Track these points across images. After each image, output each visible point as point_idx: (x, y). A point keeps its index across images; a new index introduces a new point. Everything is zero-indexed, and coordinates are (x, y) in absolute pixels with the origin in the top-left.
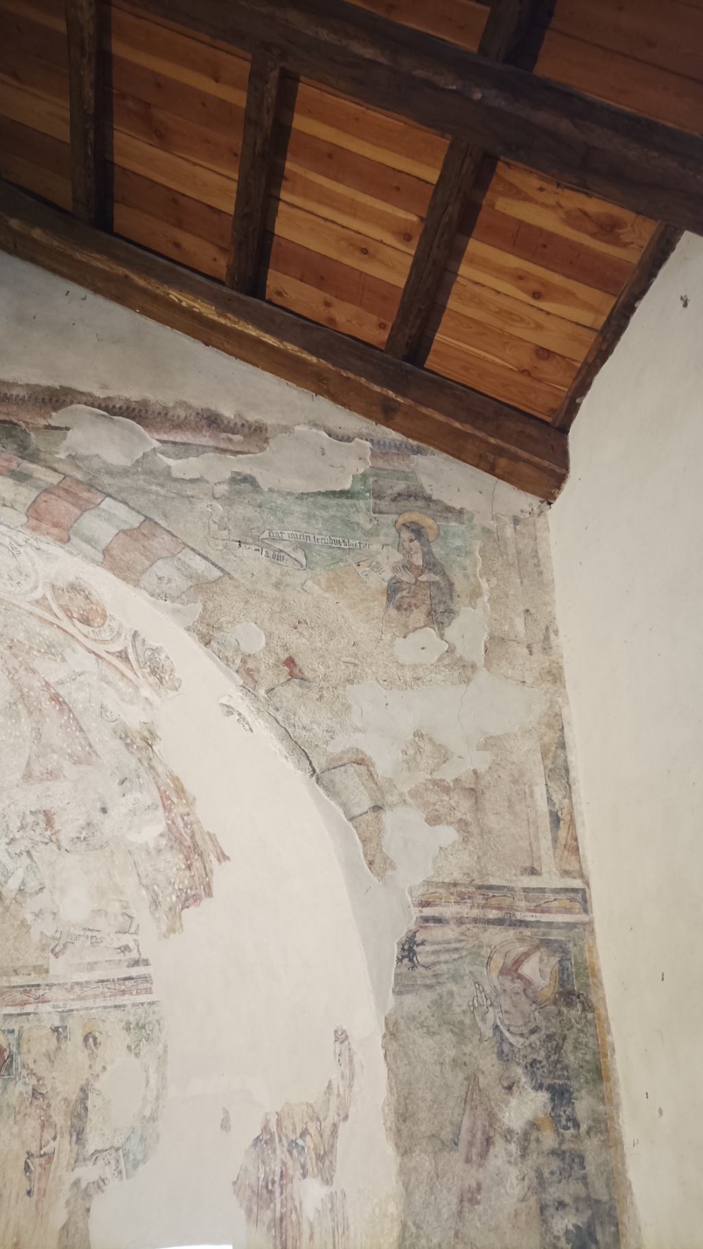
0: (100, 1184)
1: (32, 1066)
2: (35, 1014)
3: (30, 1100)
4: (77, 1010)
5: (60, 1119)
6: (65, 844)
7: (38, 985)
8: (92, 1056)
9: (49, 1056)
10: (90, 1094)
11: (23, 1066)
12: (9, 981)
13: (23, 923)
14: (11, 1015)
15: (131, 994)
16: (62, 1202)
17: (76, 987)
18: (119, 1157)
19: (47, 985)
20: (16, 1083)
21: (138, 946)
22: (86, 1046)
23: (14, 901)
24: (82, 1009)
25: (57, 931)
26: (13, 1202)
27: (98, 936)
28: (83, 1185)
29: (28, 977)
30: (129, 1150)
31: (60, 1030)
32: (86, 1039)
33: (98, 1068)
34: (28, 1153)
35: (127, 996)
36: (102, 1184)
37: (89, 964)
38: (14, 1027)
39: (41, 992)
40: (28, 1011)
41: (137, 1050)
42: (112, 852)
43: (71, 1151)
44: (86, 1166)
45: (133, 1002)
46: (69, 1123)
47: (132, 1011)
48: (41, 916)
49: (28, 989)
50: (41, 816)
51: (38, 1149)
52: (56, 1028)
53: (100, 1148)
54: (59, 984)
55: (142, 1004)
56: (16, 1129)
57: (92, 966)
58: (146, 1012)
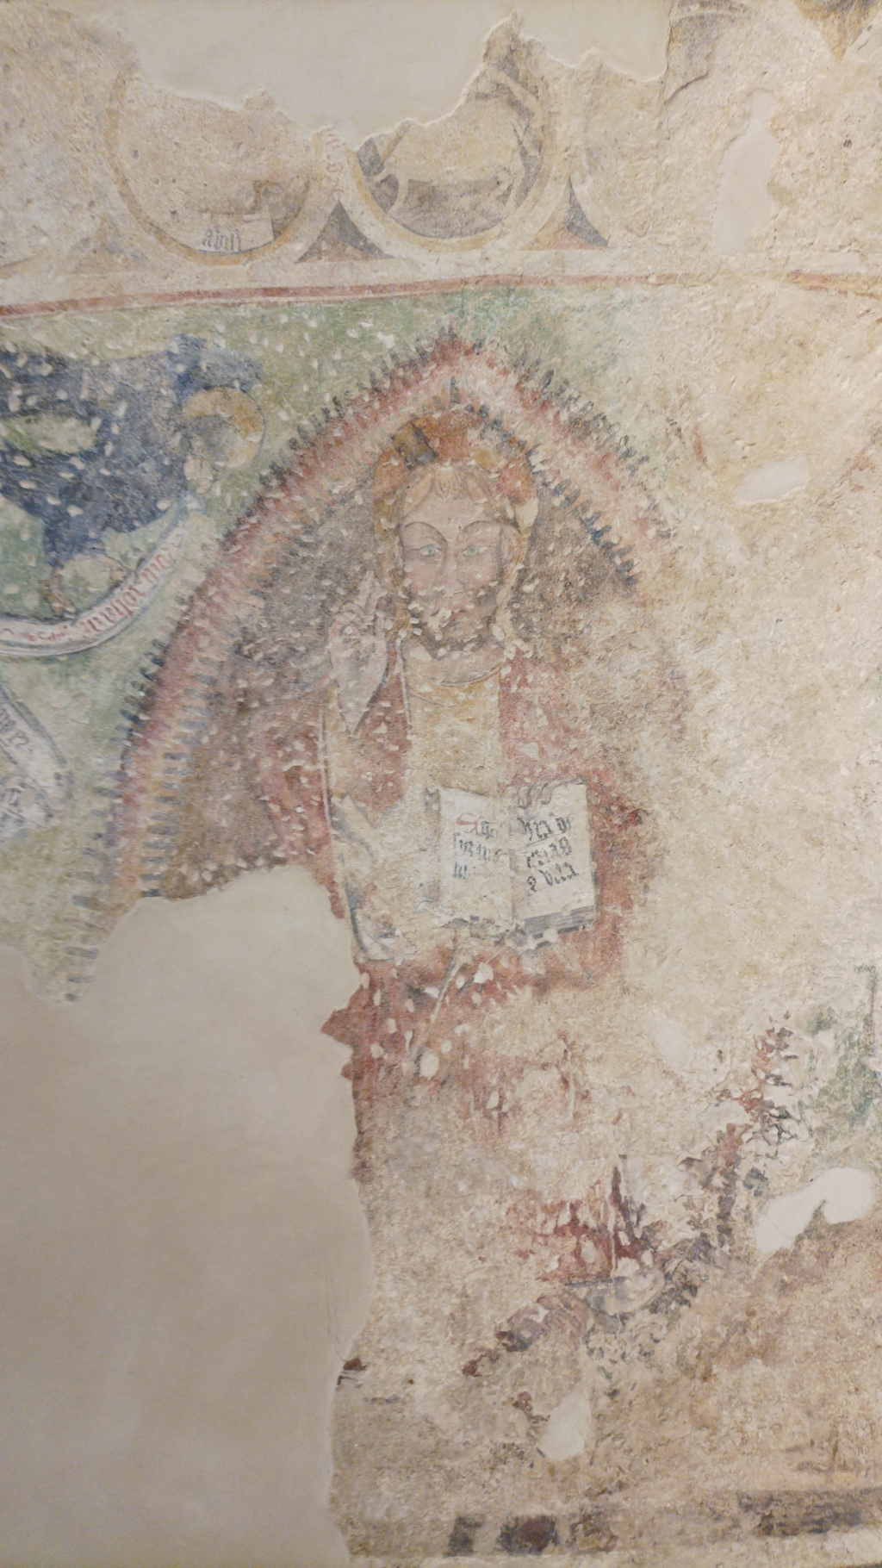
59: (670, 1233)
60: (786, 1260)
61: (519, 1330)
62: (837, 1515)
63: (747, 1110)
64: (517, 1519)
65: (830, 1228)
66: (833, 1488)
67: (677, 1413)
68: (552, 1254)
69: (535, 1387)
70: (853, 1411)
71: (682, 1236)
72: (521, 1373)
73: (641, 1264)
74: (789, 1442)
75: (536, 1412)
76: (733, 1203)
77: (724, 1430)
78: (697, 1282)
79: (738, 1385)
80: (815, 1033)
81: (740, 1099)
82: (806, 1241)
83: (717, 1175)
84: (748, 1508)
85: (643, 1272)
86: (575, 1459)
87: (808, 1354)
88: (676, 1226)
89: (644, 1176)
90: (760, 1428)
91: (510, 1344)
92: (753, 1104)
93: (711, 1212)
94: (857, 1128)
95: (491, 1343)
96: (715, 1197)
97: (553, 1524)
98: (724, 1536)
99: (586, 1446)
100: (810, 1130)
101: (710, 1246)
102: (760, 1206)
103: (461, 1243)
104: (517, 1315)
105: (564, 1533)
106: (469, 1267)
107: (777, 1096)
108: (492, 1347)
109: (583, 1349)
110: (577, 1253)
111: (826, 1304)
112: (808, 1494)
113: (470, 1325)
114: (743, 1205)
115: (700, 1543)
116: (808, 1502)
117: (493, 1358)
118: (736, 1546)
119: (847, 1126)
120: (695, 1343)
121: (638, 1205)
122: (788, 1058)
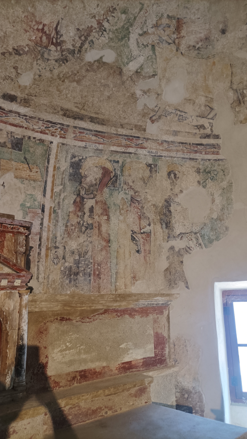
0: (188, 250)
1: (131, 184)
2: (135, 154)
3: (129, 203)
4: (165, 156)
5: (151, 215)
6: (183, 48)
7: (138, 137)
8: (173, 184)
9: (144, 179)
10: (172, 204)
11: (125, 183)
12: (117, 131)
13: (133, 95)
14: (117, 152)
15: (201, 153)
16: (164, 257)
17: (165, 143)
18: (198, 237)
19: (144, 138)
20: (119, 192)
21: (212, 126)
22: (169, 178)
23: (130, 79)
24: (168, 157)
25: (156, 106)
26: (127, 256)
27: (184, 116)
28: (177, 249)
29: (131, 131)
30: (204, 234)
31: (152, 166)
32: (169, 174)
33: (177, 190)
34: (132, 231)
35: (198, 154)
36: (188, 249)
37: (174, 131)
38: (119, 160)
39: (140, 142)
40: (130, 151)
41: (204, 184)
42: (214, 63)
43: (163, 232)
44: (176, 240)
45: (202, 158)
46: (159, 217)
47: (202, 163)
48: (148, 94)
49: (131, 138)
50: (174, 22)
51: (139, 230)
52: (149, 164)
53: (183, 232)
54: (153, 139)
55: (209, 160)
56: (121, 218)
57: (176, 133)
58: (212, 164)
59: (67, 45)
60: (90, 64)
61: (19, 50)
62: (79, 117)
63: (97, 24)
64: (7, 93)
65: (103, 62)
66: (81, 113)
67: (54, 86)
68: (34, 35)
69: (20, 66)
70: (90, 101)
71: (69, 47)
72: (17, 61)
73: (57, 49)
74: (75, 101)
75: (19, 72)
76: (84, 45)
77: (63, 94)
78: (68, 60)
79: (69, 86)
80: (122, 13)
81: (97, 20)
82: (96, 62)
83: (83, 37)
84: (62, 110)
85: (57, 51)
86: (26, 86)
87: (86, 86)
88: (69, 44)
89: (65, 27)
90: (71, 96)
91: (16, 52)
92: (100, 23)
93: (78, 45)
94: (119, 43)
95: (11, 50)
96: (81, 42)
97: (17, 98)
98: (55, 113)
99: (30, 84)
100: (109, 37)
101: (75, 53)
102: (90, 49)
103: (8, 18)
104: (20, 46)
105: (19, 100)
106: (9, 26)
107: (106, 24)
108: (11, 51)
109: (35, 62)
110: (41, 38)
111: (95, 78)
112: (75, 112)
113: (5, 42)
114: (86, 47)
115: (49, 113)
116: (75, 113)
117: (10, 54)
118: (57, 116)
119: (117, 41)
120: (63, 73)
121: (61, 34)
122: (113, 16)
